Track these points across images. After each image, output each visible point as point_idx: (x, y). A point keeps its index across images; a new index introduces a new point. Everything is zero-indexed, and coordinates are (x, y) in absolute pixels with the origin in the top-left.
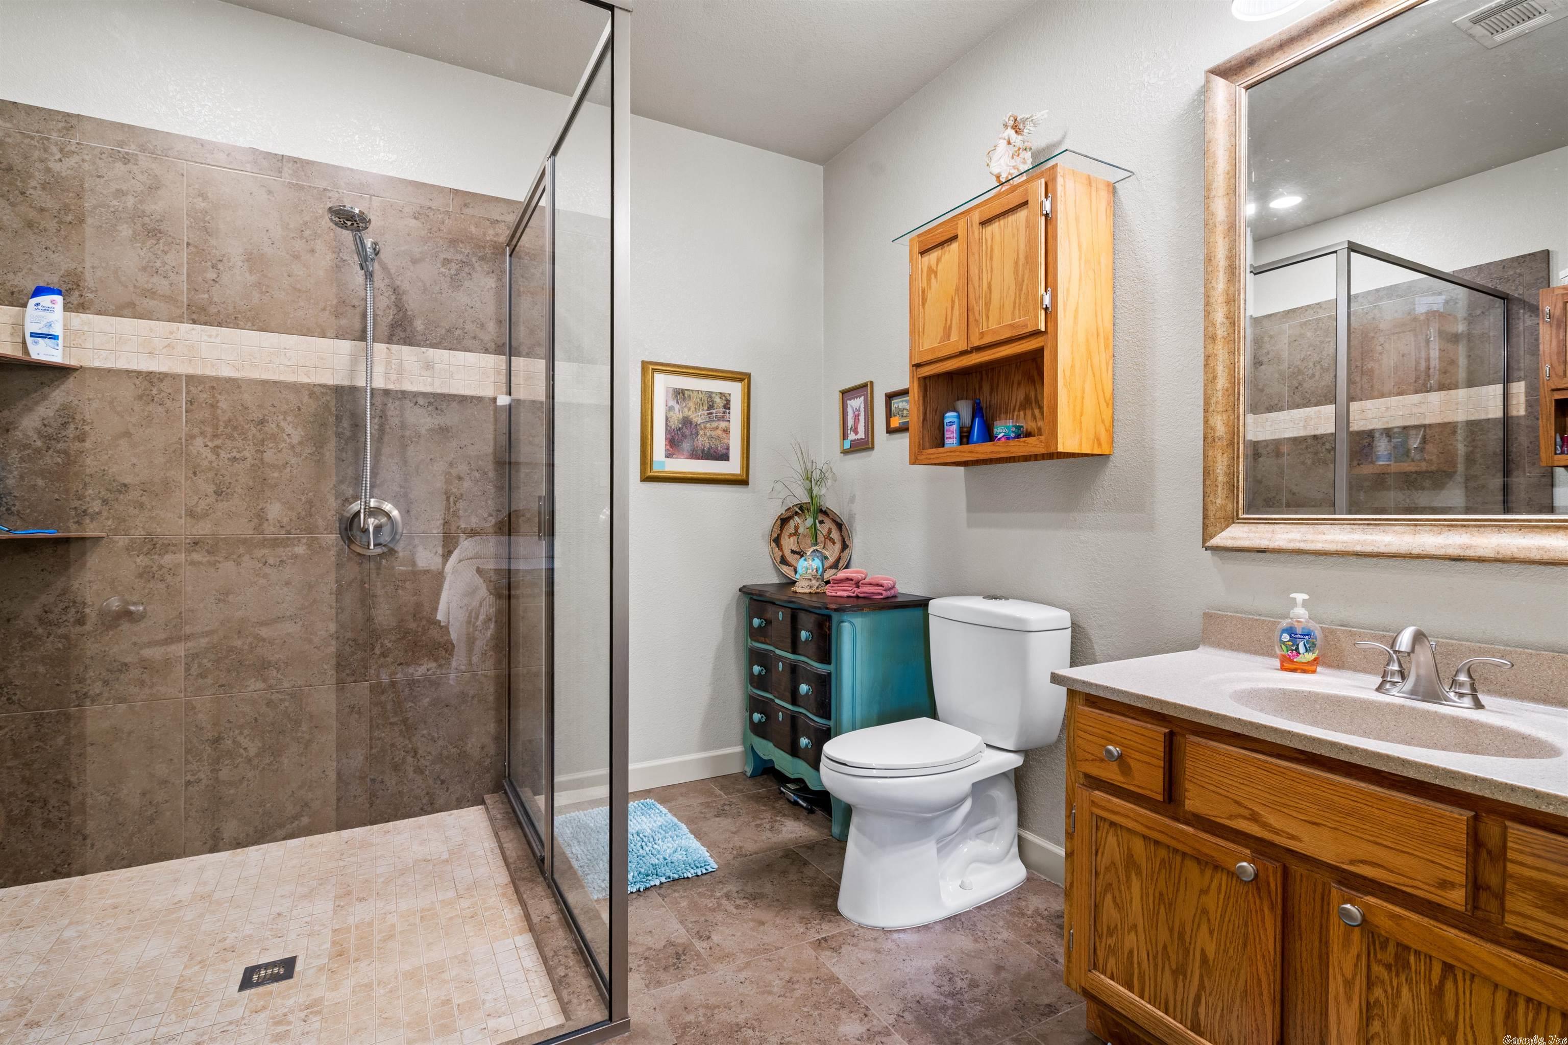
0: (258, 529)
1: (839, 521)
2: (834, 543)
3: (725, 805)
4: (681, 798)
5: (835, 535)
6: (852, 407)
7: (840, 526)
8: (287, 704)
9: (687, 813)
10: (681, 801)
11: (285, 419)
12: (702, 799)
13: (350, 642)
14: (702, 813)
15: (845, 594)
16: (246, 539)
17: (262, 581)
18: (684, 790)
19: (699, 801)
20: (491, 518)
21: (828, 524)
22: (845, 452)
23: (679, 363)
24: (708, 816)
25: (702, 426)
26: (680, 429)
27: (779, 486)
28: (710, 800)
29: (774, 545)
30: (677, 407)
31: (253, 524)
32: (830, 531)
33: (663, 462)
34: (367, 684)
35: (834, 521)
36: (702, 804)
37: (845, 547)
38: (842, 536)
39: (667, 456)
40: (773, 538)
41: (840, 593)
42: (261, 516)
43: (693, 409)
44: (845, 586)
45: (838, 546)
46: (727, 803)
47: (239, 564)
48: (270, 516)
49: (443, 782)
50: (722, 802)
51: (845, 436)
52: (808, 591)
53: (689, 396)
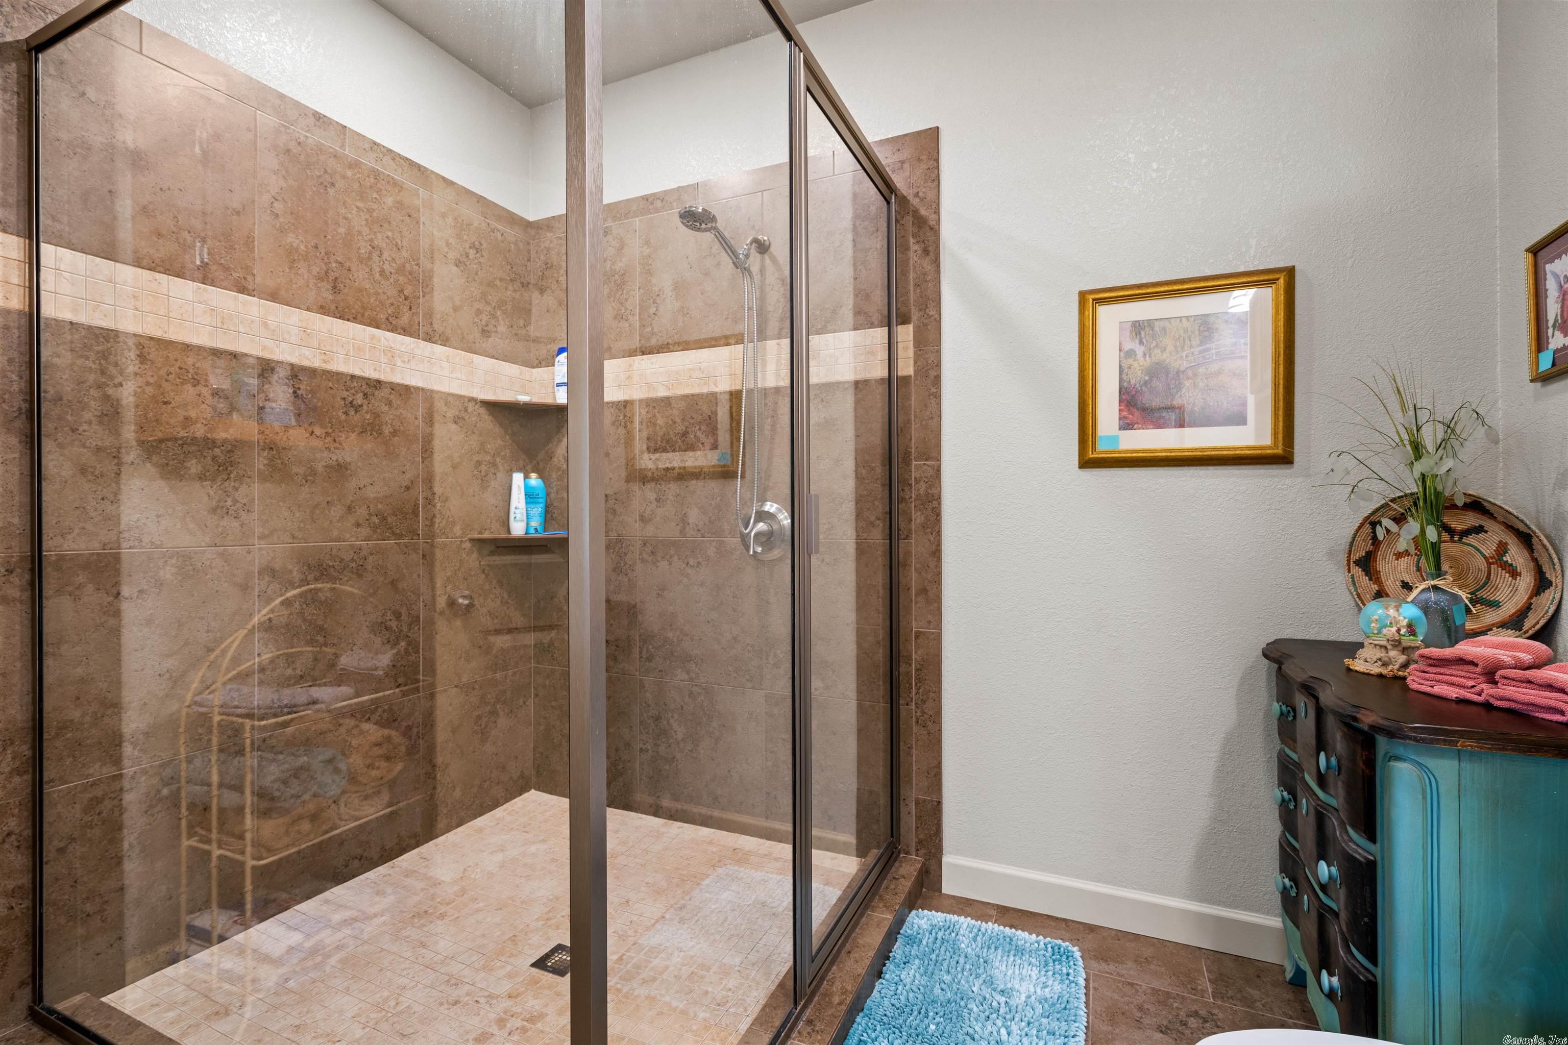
0: (682, 532)
1: (1522, 528)
2: (1514, 574)
3: (1196, 1014)
4: (1130, 964)
5: (1516, 555)
6: (1556, 276)
7: (1526, 539)
8: (702, 698)
9: (1116, 997)
10: (1129, 970)
11: (700, 429)
12: (1164, 985)
13: (749, 648)
14: (1140, 1008)
15: (1453, 693)
16: (675, 541)
17: (685, 580)
18: (1148, 952)
19: (1156, 984)
20: (878, 522)
21: (1495, 535)
22: (1544, 378)
23: (1144, 281)
24: (1147, 1021)
25: (1190, 373)
26: (1146, 383)
27: (1348, 462)
28: (1174, 991)
29: (1357, 571)
30: (1140, 350)
31: (679, 527)
32: (1502, 549)
33: (1116, 439)
34: (763, 693)
35: (1510, 528)
36: (1155, 991)
37: (1542, 584)
38: (1535, 560)
39: (1121, 428)
40: (1356, 556)
41: (1439, 689)
42: (684, 520)
43: (1170, 348)
44: (1457, 674)
45: (1526, 582)
46: (1203, 1013)
47: (670, 564)
48: (691, 521)
49: (830, 818)
50: (1194, 1007)
51: (1540, 344)
52: (1376, 669)
53: (1164, 329)
